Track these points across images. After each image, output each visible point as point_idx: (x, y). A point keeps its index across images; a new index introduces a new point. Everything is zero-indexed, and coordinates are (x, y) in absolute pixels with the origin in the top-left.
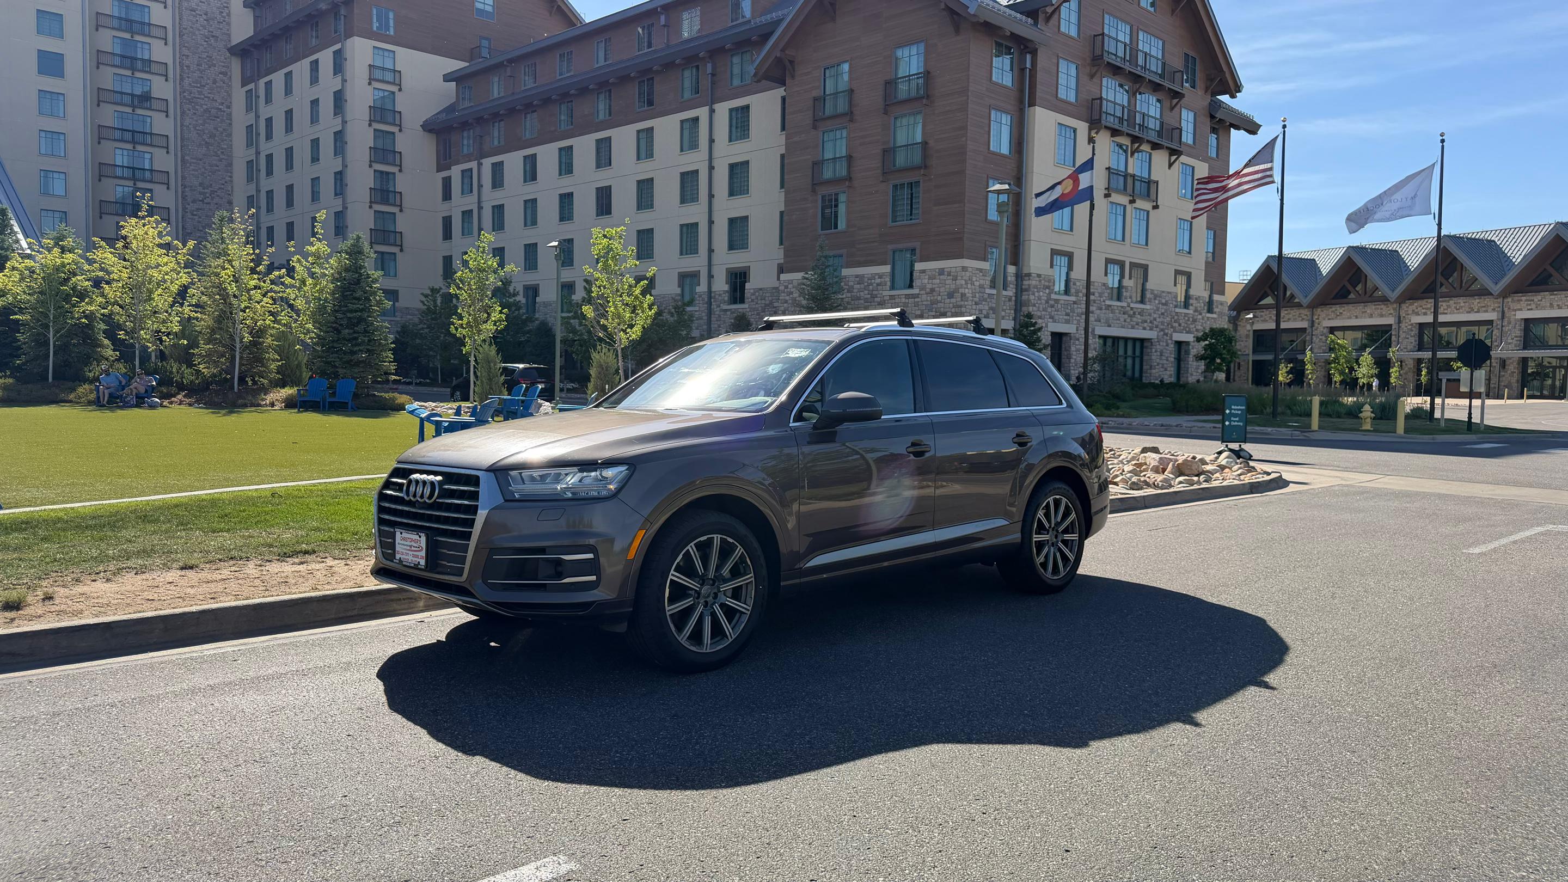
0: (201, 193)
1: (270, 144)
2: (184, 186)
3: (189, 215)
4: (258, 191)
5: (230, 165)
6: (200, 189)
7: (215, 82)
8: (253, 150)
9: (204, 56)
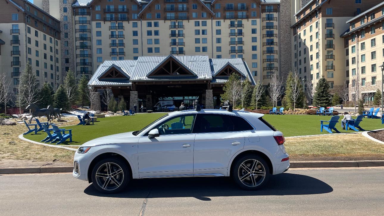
0: (284, 63)
1: (300, 48)
2: (281, 62)
3: (282, 68)
4: (297, 60)
5: (291, 55)
6: (284, 62)
7: (287, 36)
8: (296, 51)
9: (285, 30)
